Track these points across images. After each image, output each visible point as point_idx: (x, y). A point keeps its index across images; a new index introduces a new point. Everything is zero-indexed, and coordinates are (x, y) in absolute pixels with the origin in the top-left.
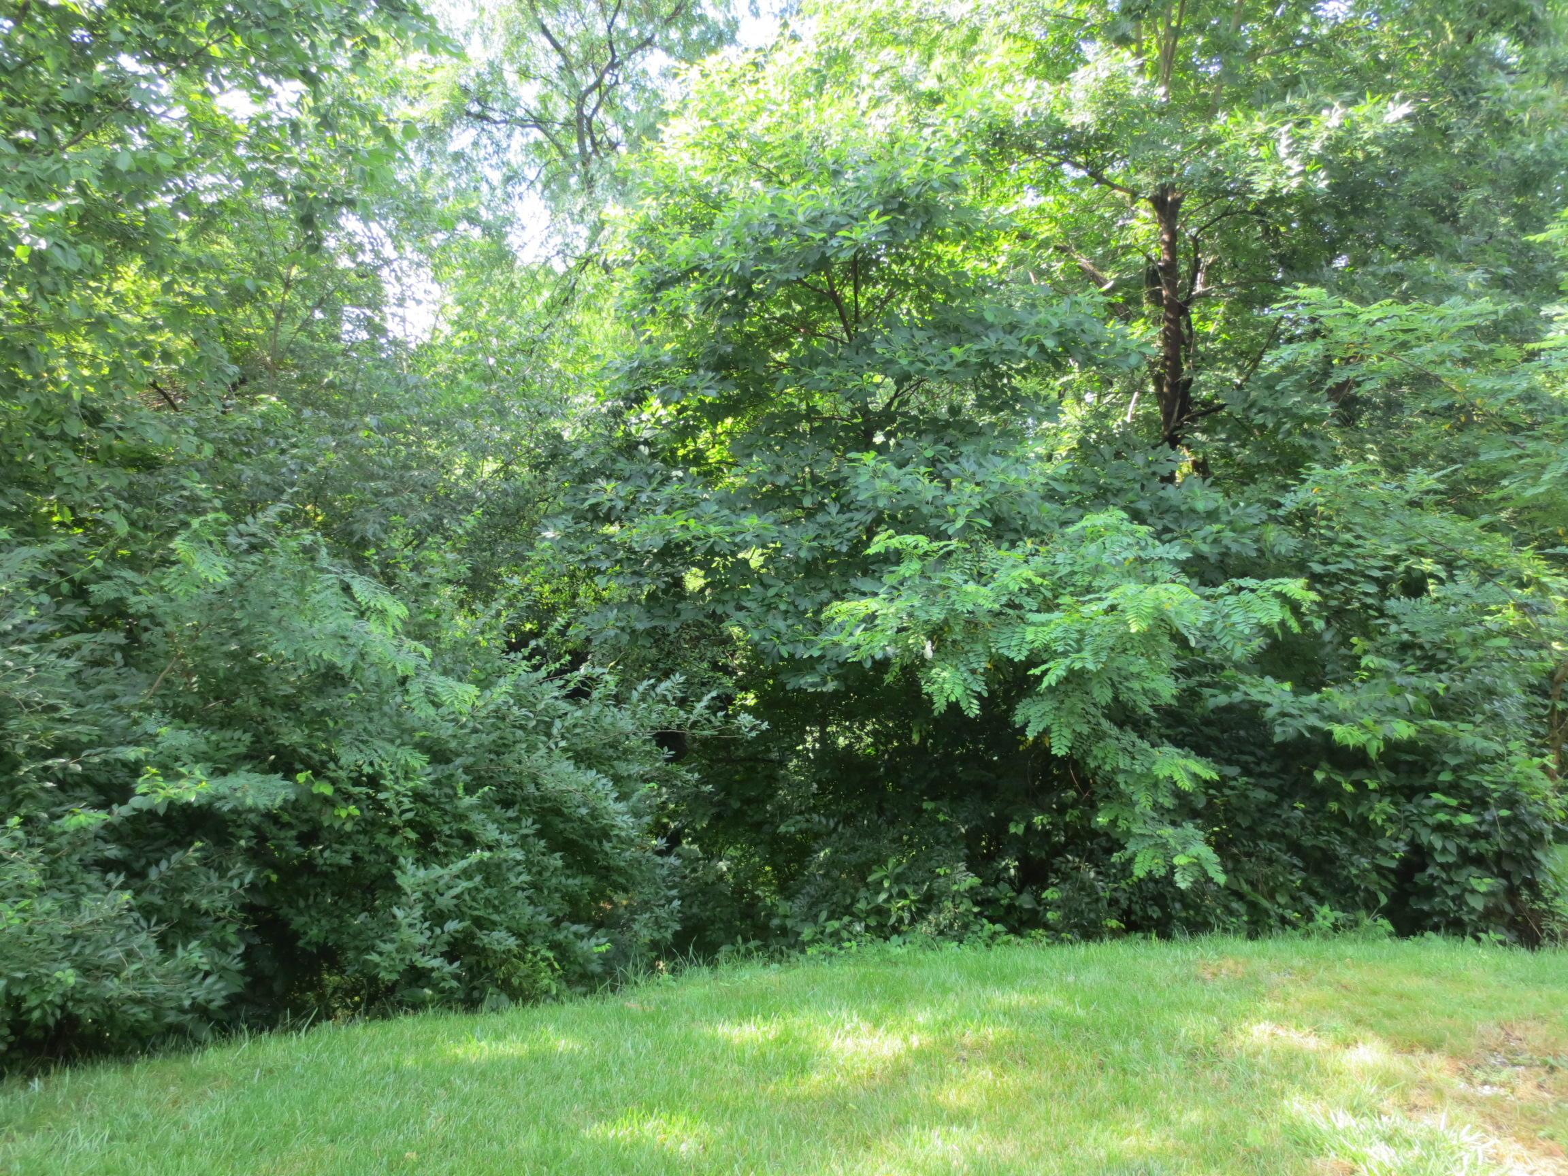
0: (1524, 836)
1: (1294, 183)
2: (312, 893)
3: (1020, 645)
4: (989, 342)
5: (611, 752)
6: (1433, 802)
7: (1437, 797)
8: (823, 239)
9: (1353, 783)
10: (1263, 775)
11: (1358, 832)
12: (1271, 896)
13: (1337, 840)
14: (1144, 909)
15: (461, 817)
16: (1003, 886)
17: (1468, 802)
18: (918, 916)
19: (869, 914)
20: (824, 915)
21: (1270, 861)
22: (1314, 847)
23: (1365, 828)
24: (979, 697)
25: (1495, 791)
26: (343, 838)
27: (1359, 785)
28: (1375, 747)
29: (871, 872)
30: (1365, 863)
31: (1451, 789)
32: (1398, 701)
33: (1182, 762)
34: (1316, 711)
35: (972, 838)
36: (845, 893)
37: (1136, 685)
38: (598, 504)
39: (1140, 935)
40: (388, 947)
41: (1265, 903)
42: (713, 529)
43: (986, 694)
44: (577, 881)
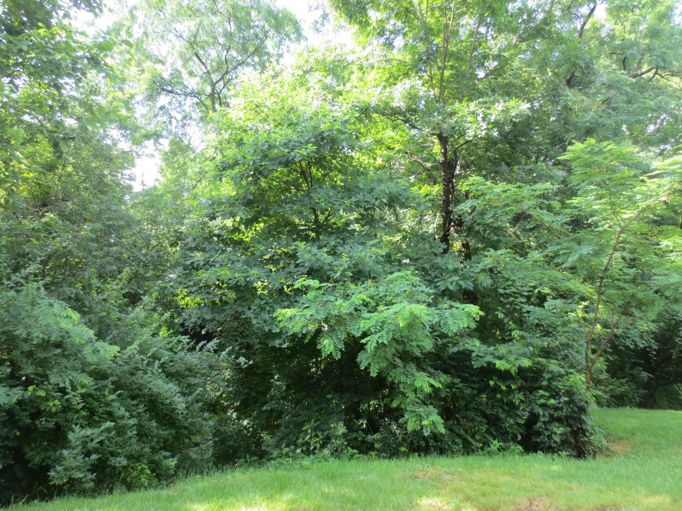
0: (576, 409)
1: (483, 133)
2: (39, 440)
3: (359, 329)
4: (360, 197)
5: (188, 373)
6: (540, 394)
7: (541, 392)
8: (288, 152)
9: (506, 387)
10: (474, 382)
11: (509, 407)
12: (473, 436)
13: (500, 410)
14: (418, 442)
15: (108, 405)
16: (360, 432)
17: (554, 394)
18: (323, 446)
19: (303, 445)
20: (284, 445)
21: (473, 420)
22: (492, 414)
23: (512, 406)
24: (341, 350)
25: (563, 389)
26: (52, 415)
27: (509, 387)
28: (514, 370)
29: (303, 426)
30: (512, 421)
31: (547, 388)
32: (526, 350)
33: (428, 379)
34: (492, 354)
35: (347, 411)
36: (294, 435)
37: (414, 344)
38: (193, 262)
39: (416, 454)
40: (59, 468)
41: (470, 439)
42: (237, 275)
43: (343, 350)
44: (167, 432)
